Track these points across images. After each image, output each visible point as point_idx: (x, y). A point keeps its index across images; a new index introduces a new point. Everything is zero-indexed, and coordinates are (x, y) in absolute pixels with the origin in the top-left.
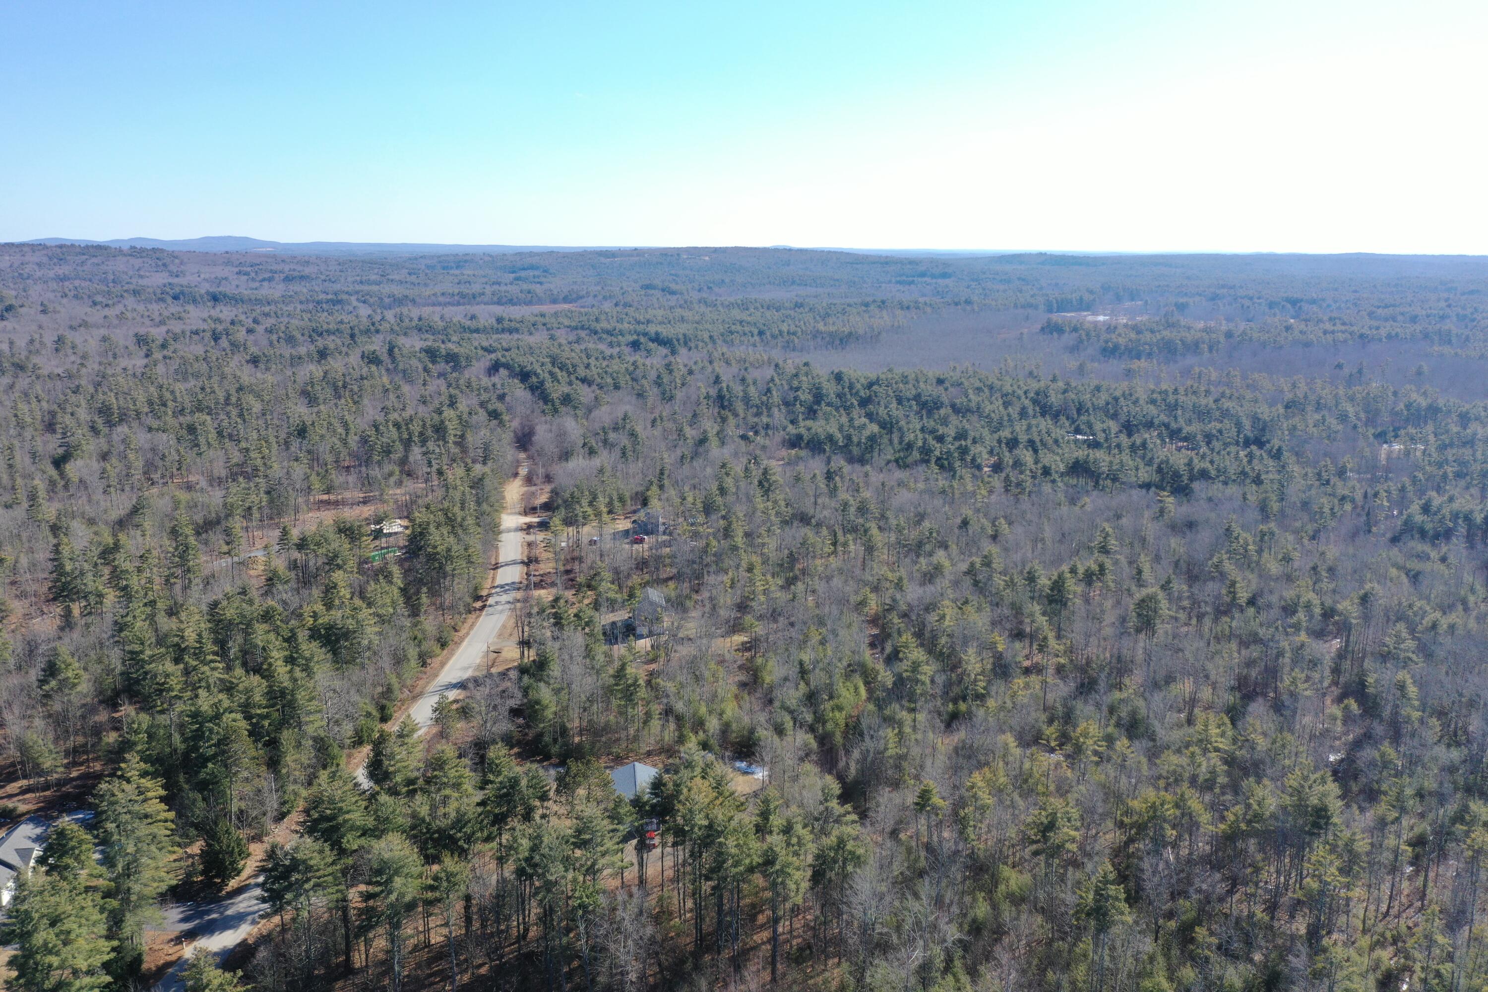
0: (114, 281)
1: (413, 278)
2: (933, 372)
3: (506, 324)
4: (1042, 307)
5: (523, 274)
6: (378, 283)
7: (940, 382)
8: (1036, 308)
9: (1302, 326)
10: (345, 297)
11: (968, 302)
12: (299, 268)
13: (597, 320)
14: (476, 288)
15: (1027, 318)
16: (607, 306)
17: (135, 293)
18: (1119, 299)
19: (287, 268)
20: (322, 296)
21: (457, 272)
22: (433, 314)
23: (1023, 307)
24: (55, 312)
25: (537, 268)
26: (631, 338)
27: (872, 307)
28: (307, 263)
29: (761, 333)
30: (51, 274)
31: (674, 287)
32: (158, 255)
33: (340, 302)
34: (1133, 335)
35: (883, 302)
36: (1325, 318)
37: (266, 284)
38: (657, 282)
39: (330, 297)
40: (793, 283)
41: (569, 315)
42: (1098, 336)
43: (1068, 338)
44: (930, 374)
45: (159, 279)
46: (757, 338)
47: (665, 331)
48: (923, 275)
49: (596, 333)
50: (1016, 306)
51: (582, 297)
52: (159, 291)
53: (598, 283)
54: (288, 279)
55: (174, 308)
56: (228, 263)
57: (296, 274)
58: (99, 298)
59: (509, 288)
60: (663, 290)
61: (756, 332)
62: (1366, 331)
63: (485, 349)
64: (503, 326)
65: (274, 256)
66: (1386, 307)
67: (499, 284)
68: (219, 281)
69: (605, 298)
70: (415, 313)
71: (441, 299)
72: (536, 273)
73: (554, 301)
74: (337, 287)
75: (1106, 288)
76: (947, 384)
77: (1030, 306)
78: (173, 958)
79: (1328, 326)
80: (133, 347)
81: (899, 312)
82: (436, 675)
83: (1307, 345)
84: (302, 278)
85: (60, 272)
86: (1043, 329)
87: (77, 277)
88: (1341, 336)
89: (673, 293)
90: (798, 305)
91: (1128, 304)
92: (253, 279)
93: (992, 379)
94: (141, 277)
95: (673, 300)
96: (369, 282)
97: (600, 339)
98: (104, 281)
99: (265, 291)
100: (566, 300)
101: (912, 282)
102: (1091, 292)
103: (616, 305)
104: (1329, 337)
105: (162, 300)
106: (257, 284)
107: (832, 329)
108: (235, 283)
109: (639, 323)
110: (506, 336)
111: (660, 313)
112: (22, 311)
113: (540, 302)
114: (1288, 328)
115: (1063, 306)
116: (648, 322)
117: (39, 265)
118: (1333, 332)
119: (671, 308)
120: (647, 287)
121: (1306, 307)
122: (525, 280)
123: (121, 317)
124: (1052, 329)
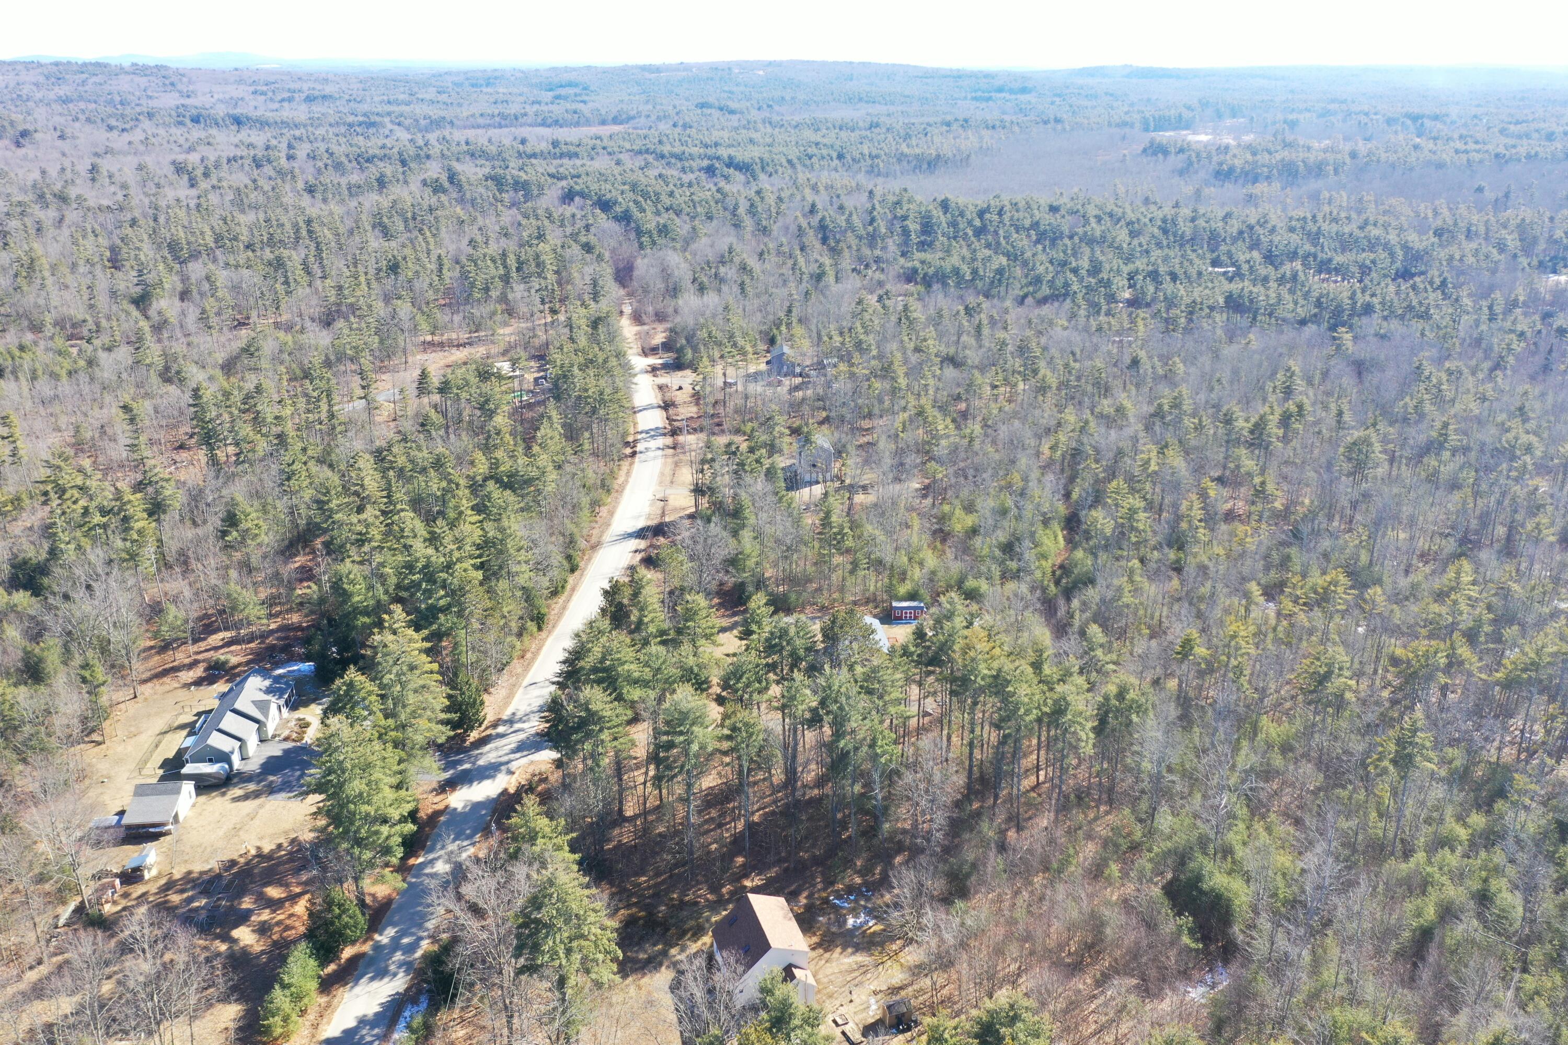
0: (122, 103)
1: (444, 97)
2: (1044, 199)
3: (564, 149)
4: (1137, 125)
5: (563, 92)
6: (408, 104)
7: (1054, 209)
8: (1132, 126)
9: (1431, 145)
10: (378, 119)
11: (1057, 121)
12: (319, 87)
13: (660, 142)
14: (513, 109)
15: (1124, 138)
16: (664, 127)
17: (150, 116)
18: (1219, 116)
19: (305, 87)
20: (351, 119)
21: (489, 90)
22: (480, 137)
23: (1118, 125)
24: (74, 137)
25: (576, 85)
26: (706, 163)
27: (955, 126)
28: (326, 81)
29: (840, 157)
30: (52, 95)
31: (733, 105)
32: (163, 72)
33: (373, 124)
34: (1249, 157)
35: (966, 121)
36: (1456, 136)
37: (286, 104)
38: (711, 100)
39: (361, 119)
40: (860, 100)
41: (627, 136)
42: (1209, 157)
43: (1176, 161)
44: (1042, 202)
45: (170, 100)
46: (836, 162)
47: (741, 155)
48: (1000, 90)
49: (663, 157)
50: (1110, 124)
51: (633, 118)
52: (174, 113)
53: (647, 102)
54: (310, 99)
55: (197, 133)
56: (240, 81)
57: (316, 93)
58: (113, 122)
59: (551, 107)
60: (721, 109)
61: (835, 155)
62: (1501, 150)
63: (552, 176)
64: (558, 150)
65: (289, 73)
66: (1518, 123)
67: (539, 103)
68: (236, 102)
69: (659, 118)
70: (459, 135)
71: (481, 121)
72: (577, 91)
73: (603, 123)
74: (365, 107)
75: (1204, 104)
76: (1063, 212)
77: (1125, 124)
78: (440, 807)
79: (1459, 145)
80: (174, 177)
81: (984, 132)
82: (608, 525)
83: (1440, 166)
84: (324, 97)
85: (61, 93)
86: (1145, 150)
87: (81, 98)
88: (1477, 157)
89: (732, 112)
90: (873, 126)
91: (1229, 122)
92: (271, 100)
93: (1110, 207)
94: (150, 97)
95: (734, 120)
96: (397, 103)
97: (668, 164)
98: (111, 102)
99: (287, 113)
100: (616, 121)
101: (989, 99)
102: (1189, 108)
103: (675, 125)
104: (1464, 157)
105: (181, 123)
106: (277, 105)
107: (918, 151)
108: (253, 103)
109: (706, 146)
110: (565, 161)
111: (725, 134)
112: (36, 135)
113: (588, 123)
114: (1416, 147)
115: (1162, 123)
116: (716, 145)
117: (37, 85)
118: (1466, 152)
119: (736, 129)
120: (702, 106)
121: (1428, 123)
122: (566, 98)
123: (146, 141)
124: (1158, 150)
